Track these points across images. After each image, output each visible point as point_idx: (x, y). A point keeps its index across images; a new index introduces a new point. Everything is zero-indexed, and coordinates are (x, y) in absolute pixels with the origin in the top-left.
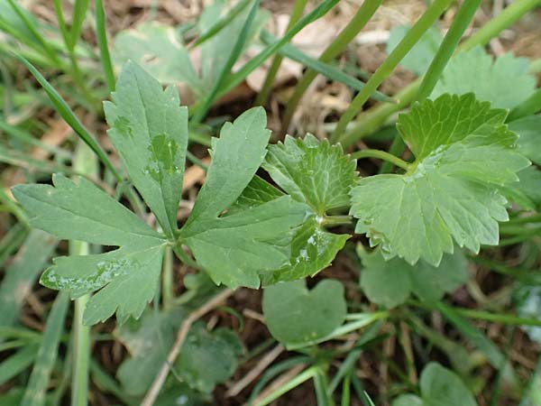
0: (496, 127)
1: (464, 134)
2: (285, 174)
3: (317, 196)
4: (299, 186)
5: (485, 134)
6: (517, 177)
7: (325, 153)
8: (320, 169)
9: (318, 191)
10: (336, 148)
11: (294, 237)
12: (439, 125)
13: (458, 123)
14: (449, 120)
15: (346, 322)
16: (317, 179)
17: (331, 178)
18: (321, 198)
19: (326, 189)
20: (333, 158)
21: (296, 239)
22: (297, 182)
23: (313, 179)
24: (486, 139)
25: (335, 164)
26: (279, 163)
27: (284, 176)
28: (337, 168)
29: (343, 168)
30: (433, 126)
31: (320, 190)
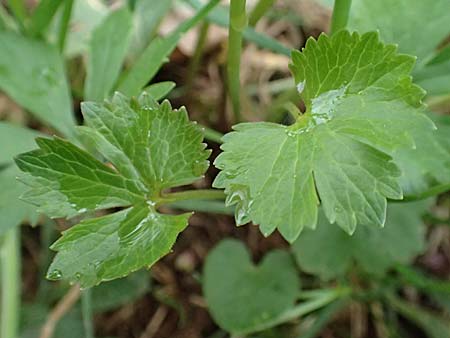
0: (400, 79)
1: (365, 84)
2: (112, 142)
3: (152, 171)
4: (131, 158)
5: (387, 87)
6: (414, 143)
7: (166, 118)
8: (158, 138)
9: (154, 166)
10: (180, 113)
11: (122, 223)
12: (337, 70)
13: (358, 70)
14: (348, 65)
15: (300, 301)
16: (154, 150)
17: (172, 149)
18: (157, 173)
19: (165, 163)
20: (175, 125)
21: (124, 225)
22: (128, 153)
23: (148, 149)
24: (388, 93)
25: (178, 132)
26: (104, 127)
27: (110, 145)
28: (181, 137)
29: (187, 138)
30: (330, 71)
31: (157, 164)
